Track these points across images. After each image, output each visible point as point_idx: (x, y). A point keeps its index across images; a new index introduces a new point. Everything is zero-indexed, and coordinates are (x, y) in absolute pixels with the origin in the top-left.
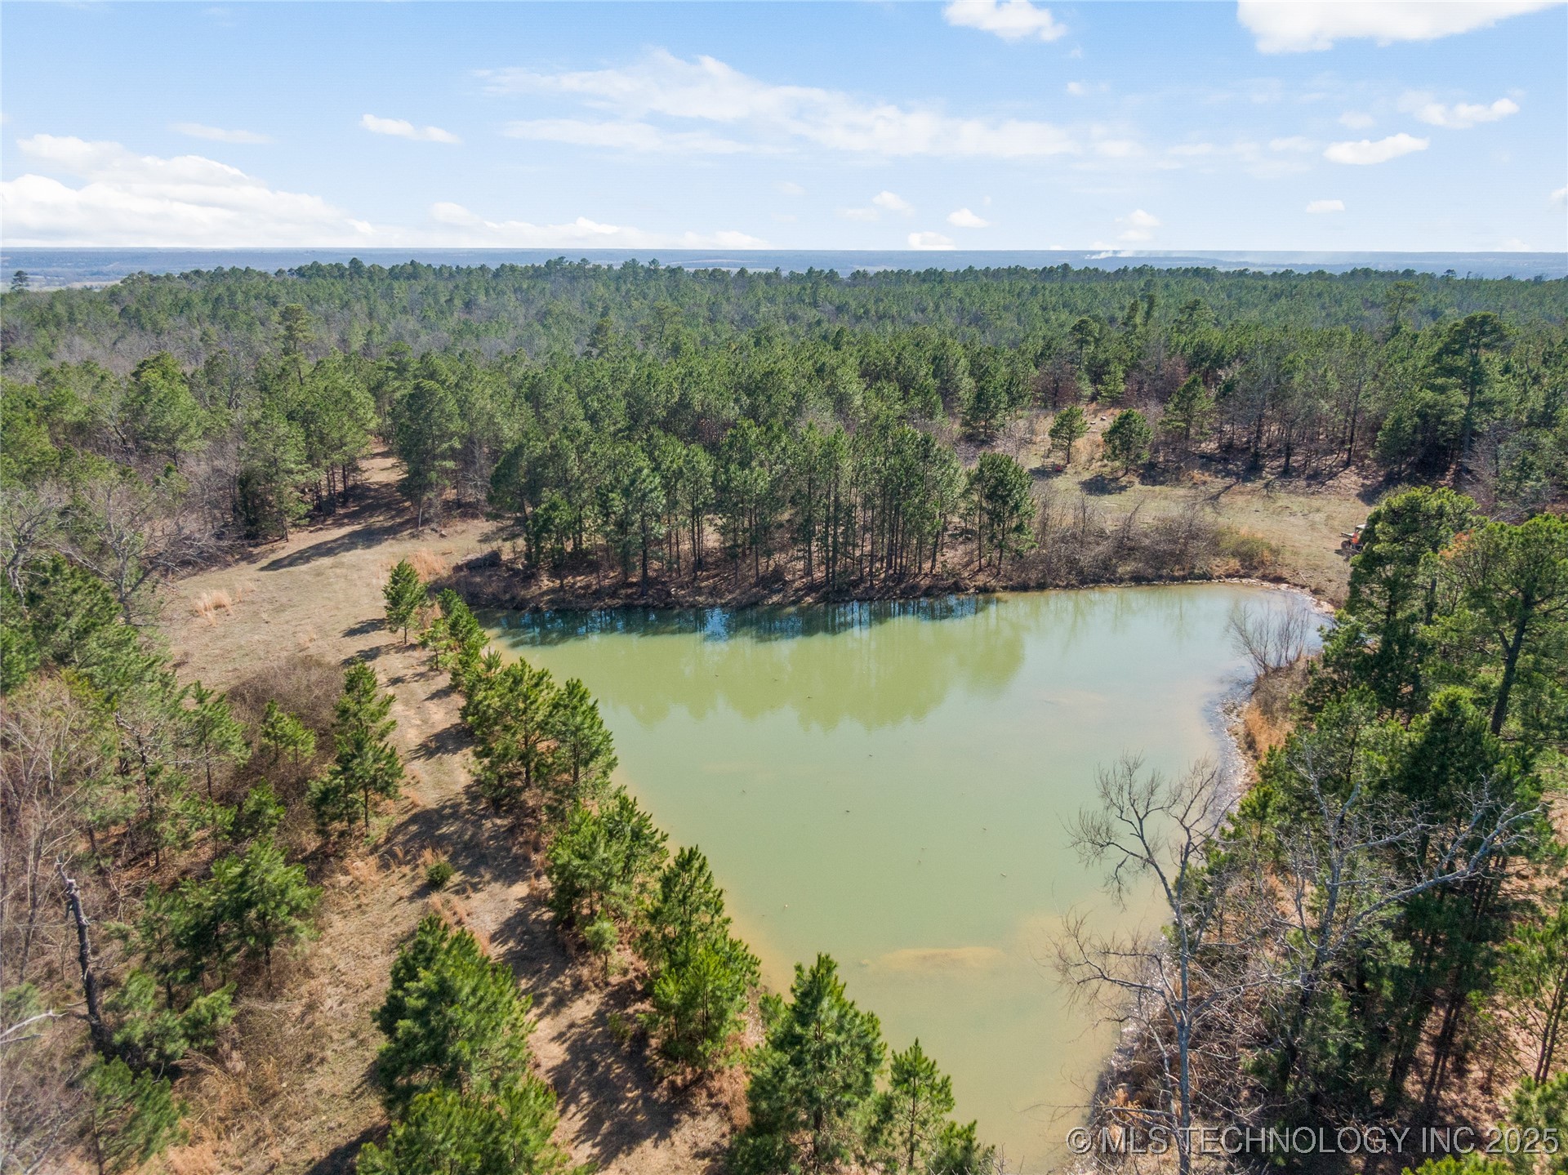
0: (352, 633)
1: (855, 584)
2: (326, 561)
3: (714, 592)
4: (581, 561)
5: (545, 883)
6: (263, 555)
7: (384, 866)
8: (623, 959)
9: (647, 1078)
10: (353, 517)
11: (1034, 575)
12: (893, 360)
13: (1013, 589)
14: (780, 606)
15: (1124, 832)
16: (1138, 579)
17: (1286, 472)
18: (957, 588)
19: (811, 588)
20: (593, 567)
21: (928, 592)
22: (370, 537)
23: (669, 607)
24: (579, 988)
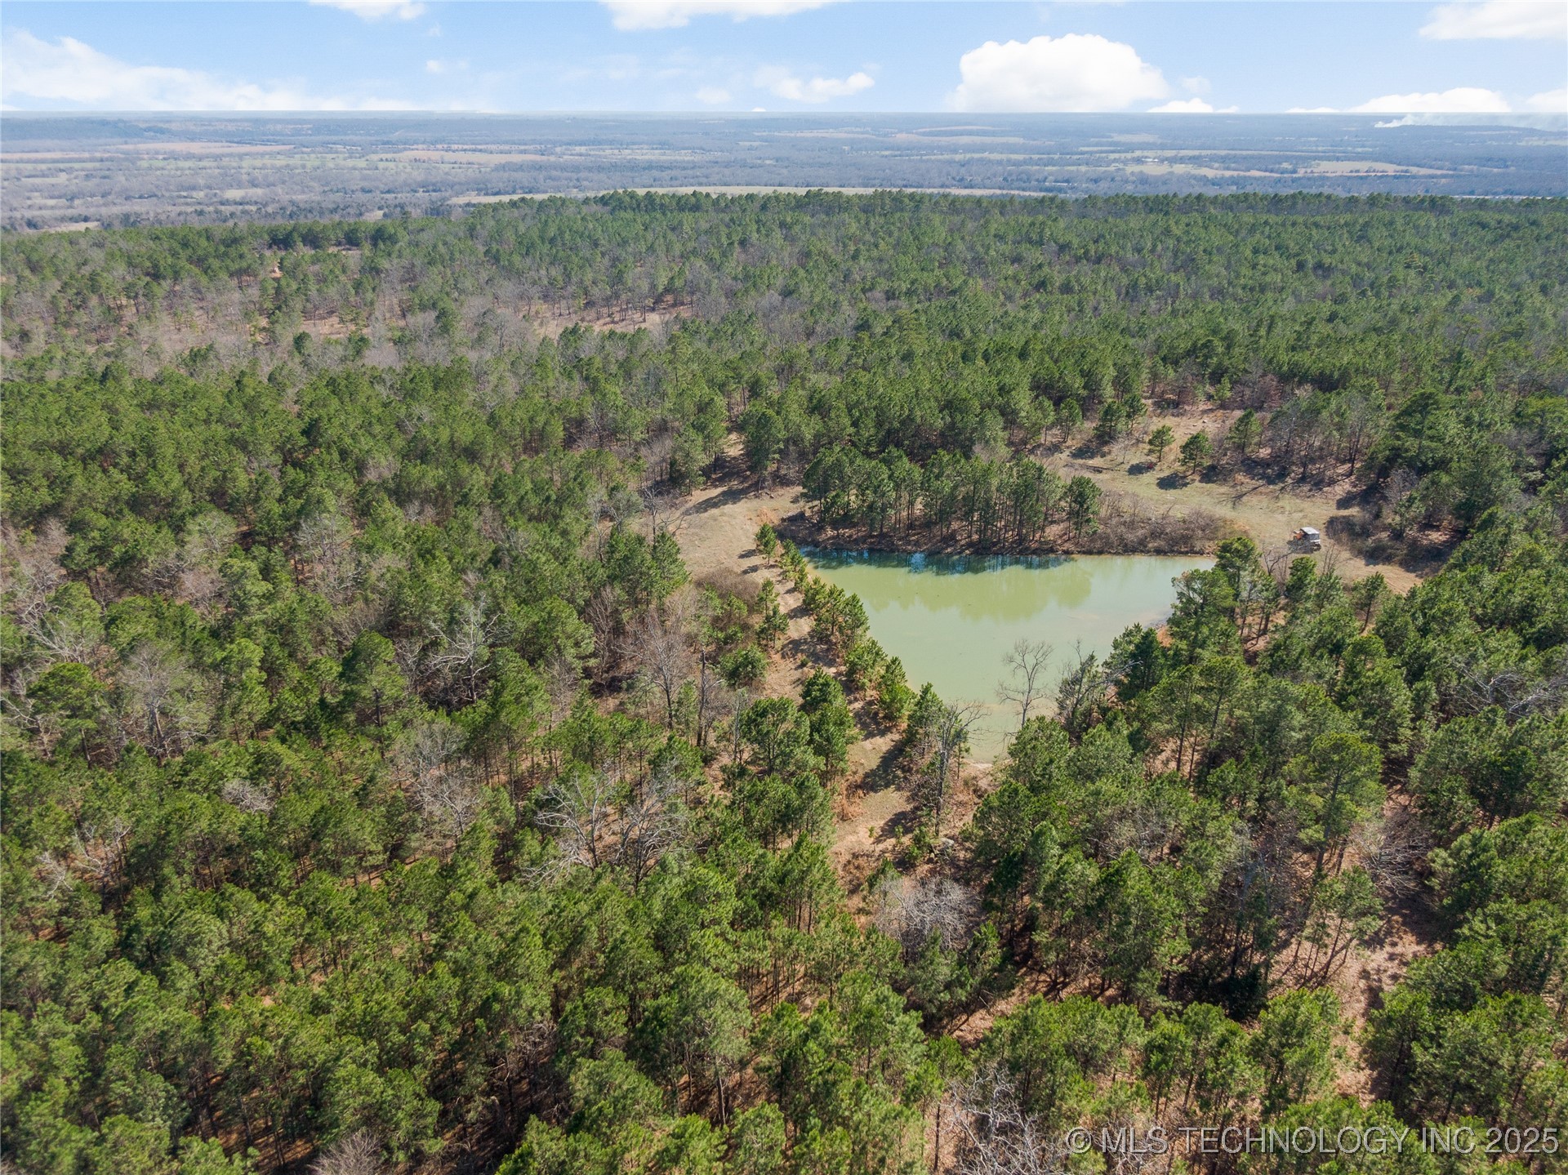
0: (742, 556)
1: (995, 544)
2: (714, 512)
3: (917, 543)
4: (846, 520)
5: (843, 668)
6: (682, 504)
7: (783, 657)
8: (871, 694)
9: (878, 724)
10: (721, 481)
11: (1098, 545)
12: (1057, 375)
13: (1084, 553)
14: (950, 555)
15: (1019, 659)
16: (1159, 552)
17: (1303, 479)
18: (1052, 550)
19: (970, 545)
20: (853, 525)
21: (1034, 552)
22: (733, 496)
23: (892, 551)
24: (856, 700)
